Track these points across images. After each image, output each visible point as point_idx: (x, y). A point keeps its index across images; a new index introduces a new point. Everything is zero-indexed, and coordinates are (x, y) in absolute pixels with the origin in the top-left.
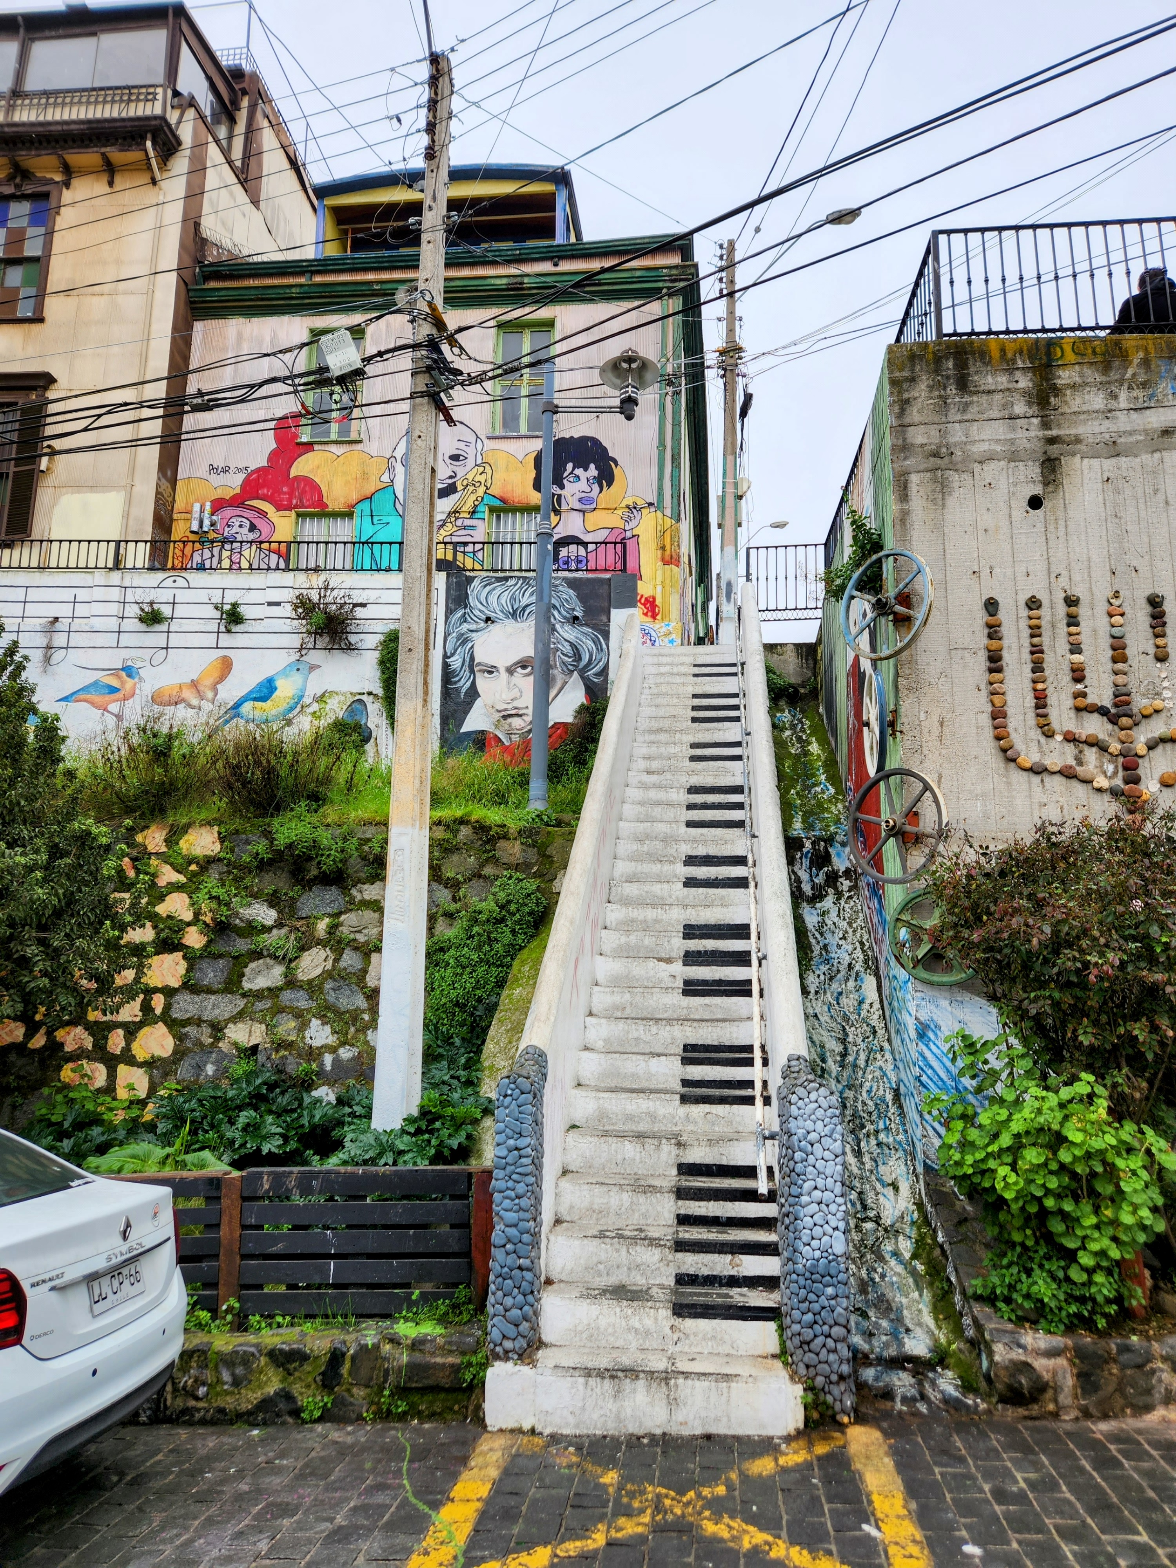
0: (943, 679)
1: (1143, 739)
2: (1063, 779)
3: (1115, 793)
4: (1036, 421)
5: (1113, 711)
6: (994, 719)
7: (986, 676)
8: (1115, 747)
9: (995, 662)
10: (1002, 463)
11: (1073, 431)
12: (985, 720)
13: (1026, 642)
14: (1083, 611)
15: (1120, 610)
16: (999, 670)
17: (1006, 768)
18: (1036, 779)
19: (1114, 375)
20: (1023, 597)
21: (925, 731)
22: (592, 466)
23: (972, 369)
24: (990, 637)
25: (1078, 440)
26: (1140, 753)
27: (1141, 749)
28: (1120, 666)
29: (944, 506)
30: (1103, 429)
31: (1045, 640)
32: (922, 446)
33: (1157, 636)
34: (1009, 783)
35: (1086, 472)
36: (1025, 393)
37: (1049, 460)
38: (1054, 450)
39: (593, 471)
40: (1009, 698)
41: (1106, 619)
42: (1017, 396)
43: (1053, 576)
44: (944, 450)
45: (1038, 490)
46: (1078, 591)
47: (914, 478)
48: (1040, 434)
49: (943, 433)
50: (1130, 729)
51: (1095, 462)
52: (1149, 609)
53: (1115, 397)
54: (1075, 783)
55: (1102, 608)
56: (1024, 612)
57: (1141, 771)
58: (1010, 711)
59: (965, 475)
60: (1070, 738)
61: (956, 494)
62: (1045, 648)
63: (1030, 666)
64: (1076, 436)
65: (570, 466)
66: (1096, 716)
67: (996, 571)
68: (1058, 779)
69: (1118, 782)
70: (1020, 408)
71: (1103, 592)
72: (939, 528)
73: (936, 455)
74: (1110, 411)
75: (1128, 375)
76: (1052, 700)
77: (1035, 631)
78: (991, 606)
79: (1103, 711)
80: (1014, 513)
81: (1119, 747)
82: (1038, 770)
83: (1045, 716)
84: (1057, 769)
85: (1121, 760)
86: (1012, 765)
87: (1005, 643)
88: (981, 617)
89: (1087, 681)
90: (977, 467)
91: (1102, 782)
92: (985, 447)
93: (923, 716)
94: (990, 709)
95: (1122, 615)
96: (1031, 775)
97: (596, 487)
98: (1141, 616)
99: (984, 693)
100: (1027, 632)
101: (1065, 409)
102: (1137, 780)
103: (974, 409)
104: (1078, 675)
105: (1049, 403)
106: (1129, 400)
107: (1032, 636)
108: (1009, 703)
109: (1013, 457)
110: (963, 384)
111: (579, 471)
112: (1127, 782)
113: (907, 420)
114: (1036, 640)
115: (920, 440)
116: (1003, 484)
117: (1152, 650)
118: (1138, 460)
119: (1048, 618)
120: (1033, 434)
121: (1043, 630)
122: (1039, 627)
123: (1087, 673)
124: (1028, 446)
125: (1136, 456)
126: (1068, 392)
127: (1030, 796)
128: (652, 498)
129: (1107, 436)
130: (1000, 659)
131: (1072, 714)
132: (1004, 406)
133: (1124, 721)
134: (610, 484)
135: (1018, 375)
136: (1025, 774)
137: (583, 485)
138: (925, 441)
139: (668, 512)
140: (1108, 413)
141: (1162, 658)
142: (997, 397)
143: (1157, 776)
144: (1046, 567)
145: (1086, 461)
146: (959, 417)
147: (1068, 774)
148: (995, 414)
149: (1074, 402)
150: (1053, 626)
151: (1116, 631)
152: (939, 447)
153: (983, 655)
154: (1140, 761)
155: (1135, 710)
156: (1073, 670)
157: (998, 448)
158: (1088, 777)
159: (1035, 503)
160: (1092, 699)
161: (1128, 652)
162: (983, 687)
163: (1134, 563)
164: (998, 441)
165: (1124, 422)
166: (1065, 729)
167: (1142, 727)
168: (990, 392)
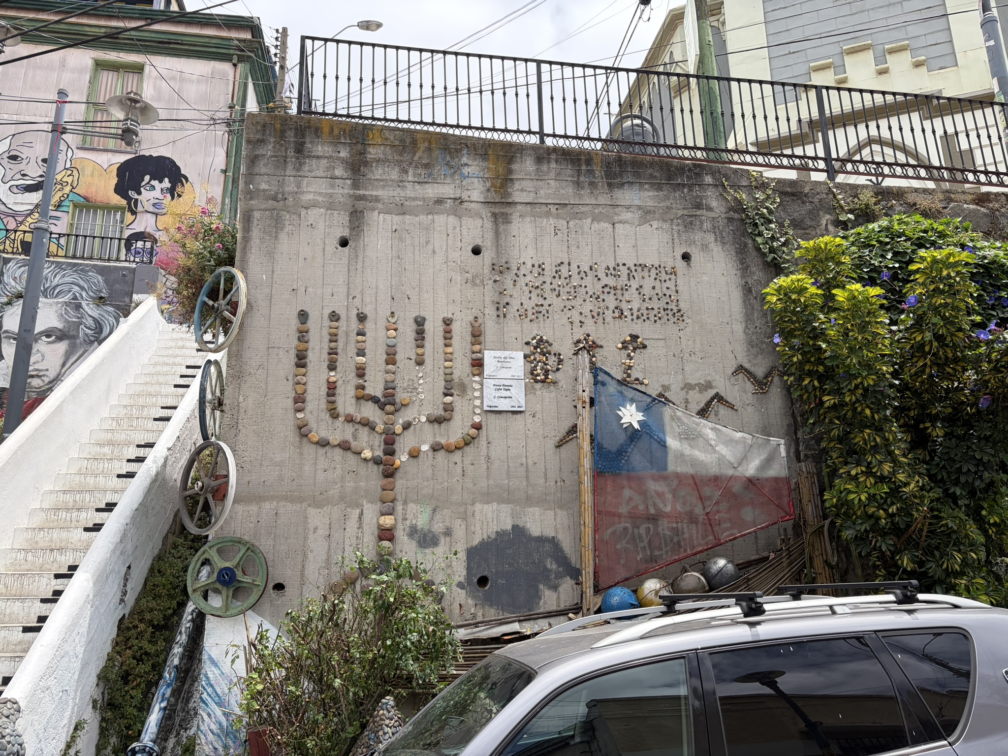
0: (260, 370)
1: (401, 421)
2: (341, 451)
3: (377, 461)
4: (349, 182)
5: (382, 400)
6: (296, 403)
7: (293, 369)
8: (380, 427)
9: (301, 360)
10: (322, 210)
11: (375, 193)
12: (289, 404)
13: (326, 346)
14: (369, 326)
15: (395, 326)
16: (304, 366)
17: (300, 442)
18: (322, 451)
19: (407, 157)
20: (327, 312)
21: (242, 411)
22: (166, 180)
23: (308, 140)
24: (299, 339)
25: (377, 199)
26: (397, 432)
27: (398, 429)
28: (390, 367)
29: (276, 237)
30: (395, 194)
31: (340, 345)
32: (264, 190)
33: (418, 347)
34: (301, 454)
35: (381, 223)
36: (343, 161)
37: (356, 211)
38: (360, 205)
39: (166, 183)
40: (310, 387)
41: (384, 330)
42: (338, 162)
43: (351, 297)
44: (280, 196)
45: (346, 233)
46: (367, 310)
47: (257, 215)
48: (351, 192)
49: (281, 184)
50: (392, 414)
51: (388, 217)
52: (414, 327)
53: (407, 172)
54: (349, 454)
55: (382, 323)
56: (327, 323)
57: (397, 446)
58: (309, 397)
59: (294, 216)
60: (350, 420)
61: (286, 230)
62: (339, 351)
63: (327, 363)
64: (376, 196)
65: (147, 178)
66: (370, 403)
67: (310, 290)
68: (338, 451)
69: (379, 453)
70: (339, 172)
71: (384, 312)
72: (271, 254)
73: (275, 199)
74: (401, 181)
75: (416, 158)
76: (340, 390)
77: (333, 338)
78: (303, 316)
79: (375, 400)
80: (327, 248)
81: (382, 427)
82: (323, 444)
83: (333, 402)
84: (336, 443)
85: (384, 436)
86: (305, 439)
87: (311, 345)
88: (295, 323)
89: (366, 378)
90: (303, 212)
91: (367, 454)
92: (310, 197)
94: (294, 395)
95: (396, 330)
96: (318, 447)
97: (168, 196)
98: (408, 330)
99: (291, 383)
100: (327, 338)
101: (370, 176)
102: (392, 453)
103: (306, 168)
104: (361, 372)
105: (359, 170)
106: (414, 176)
107: (331, 341)
108: (308, 392)
109: (330, 206)
110: (300, 150)
111: (155, 183)
112: (386, 453)
113: (257, 170)
114: (333, 345)
115: (264, 186)
116: (321, 225)
117: (414, 357)
118: (417, 219)
119: (344, 328)
120: (346, 191)
121: (339, 337)
122: (336, 335)
123: (366, 371)
124: (342, 200)
125: (416, 216)
126: (374, 164)
127: (315, 464)
129: (398, 199)
130: (305, 357)
131: (354, 401)
132: (328, 169)
133: (389, 408)
134: (180, 195)
135: (341, 148)
136: (314, 446)
137: (157, 193)
138: (266, 187)
140: (400, 184)
141: (420, 363)
142: (324, 162)
143: (407, 450)
144: (346, 290)
145: (382, 215)
146: (294, 173)
147: (345, 446)
148: (320, 173)
149: (378, 173)
150: (347, 335)
151: (391, 342)
152: (277, 193)
153: (293, 353)
154: (397, 438)
155: (398, 400)
156: (358, 369)
157: (320, 199)
158: (358, 450)
159: (344, 243)
160: (369, 391)
161: (398, 357)
162: (290, 378)
163: (408, 293)
164: (320, 194)
165: (411, 191)
166: (347, 412)
167: (401, 413)
168: (318, 157)
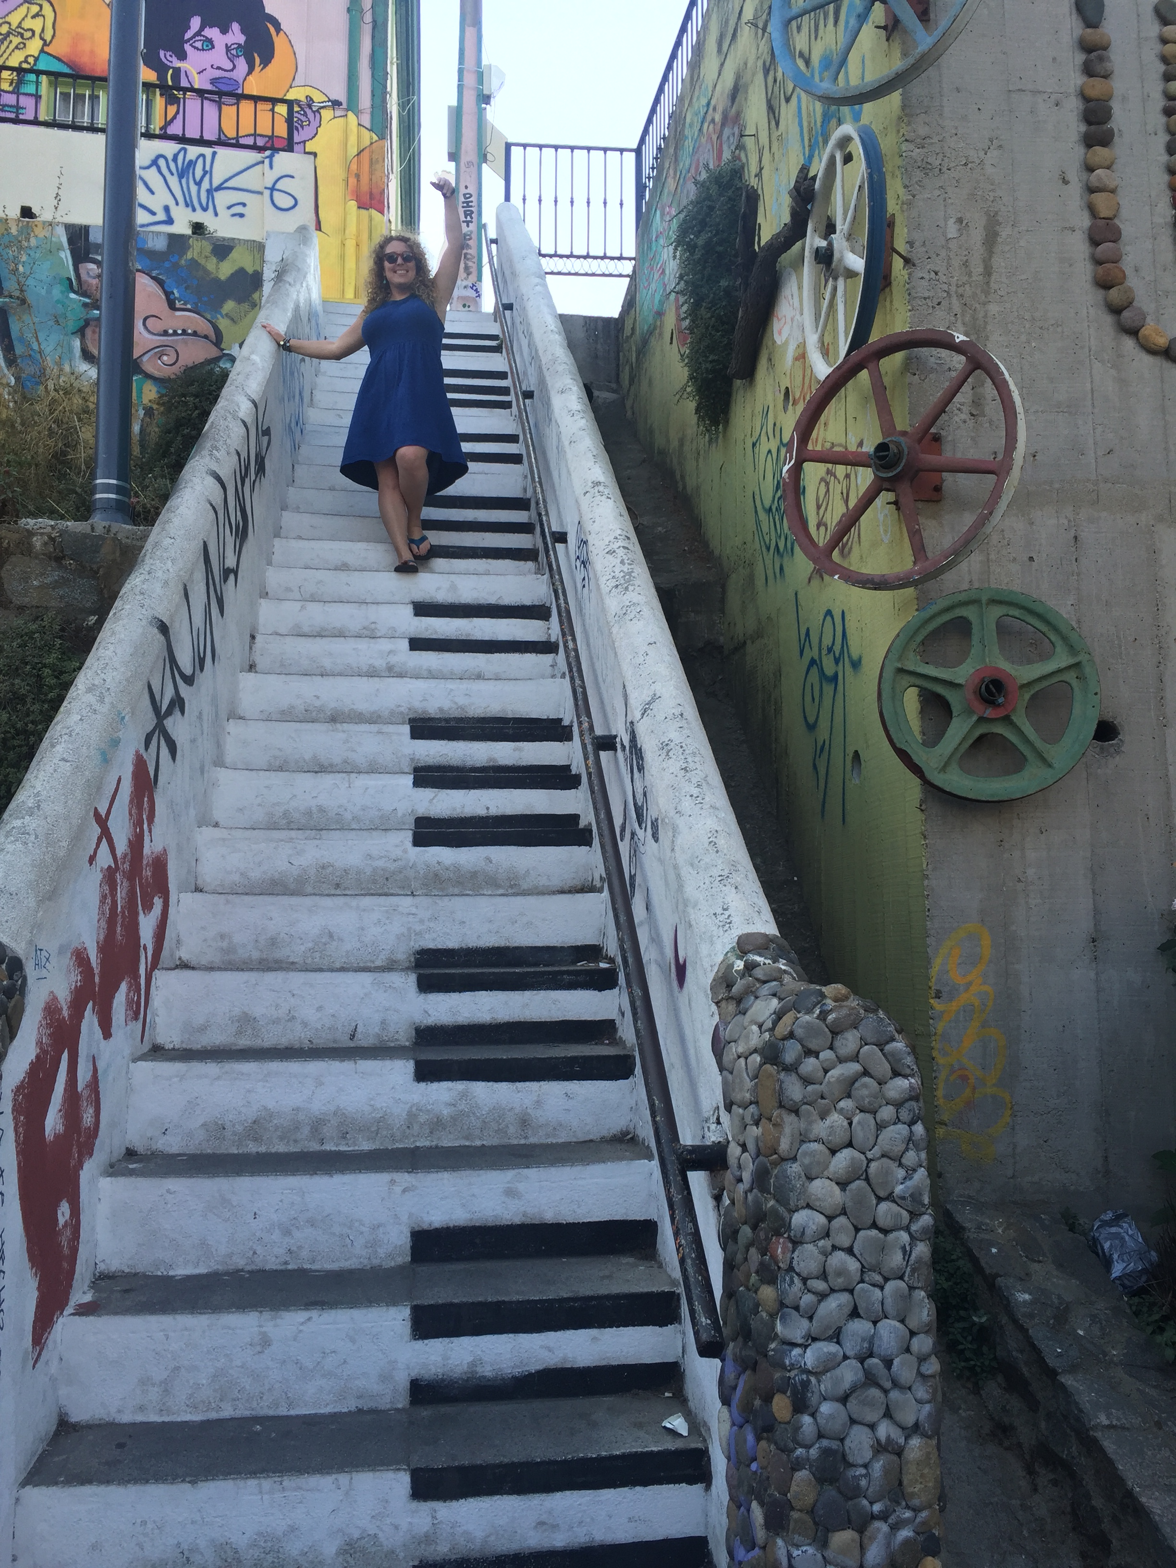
0: (994, 153)
6: (1095, 243)
7: (1079, 152)
9: (1097, 124)
12: (1079, 247)
13: (1156, 90)
16: (1105, 141)
17: (1119, 347)
22: (235, 26)
24: (1089, 70)
34: (1123, 380)
39: (236, 36)
40: (1125, 200)
56: (1152, 28)
58: (1127, 229)
65: (196, 23)
77: (1172, 70)
78: (1090, 6)
86: (1129, 343)
87: (1117, 85)
88: (1069, 26)
93: (952, 230)
94: (1087, 222)
96: (1169, 362)
97: (242, 65)
99: (1075, 189)
100: (1156, 68)
108: (1124, 213)
111: (213, 33)
114: (1172, 87)
128: (339, 93)
130: (1106, 117)
134: (267, 60)
136: (1154, 360)
137: (219, 57)
139: (366, 120)
153: (1073, 107)
162: (1073, 174)
